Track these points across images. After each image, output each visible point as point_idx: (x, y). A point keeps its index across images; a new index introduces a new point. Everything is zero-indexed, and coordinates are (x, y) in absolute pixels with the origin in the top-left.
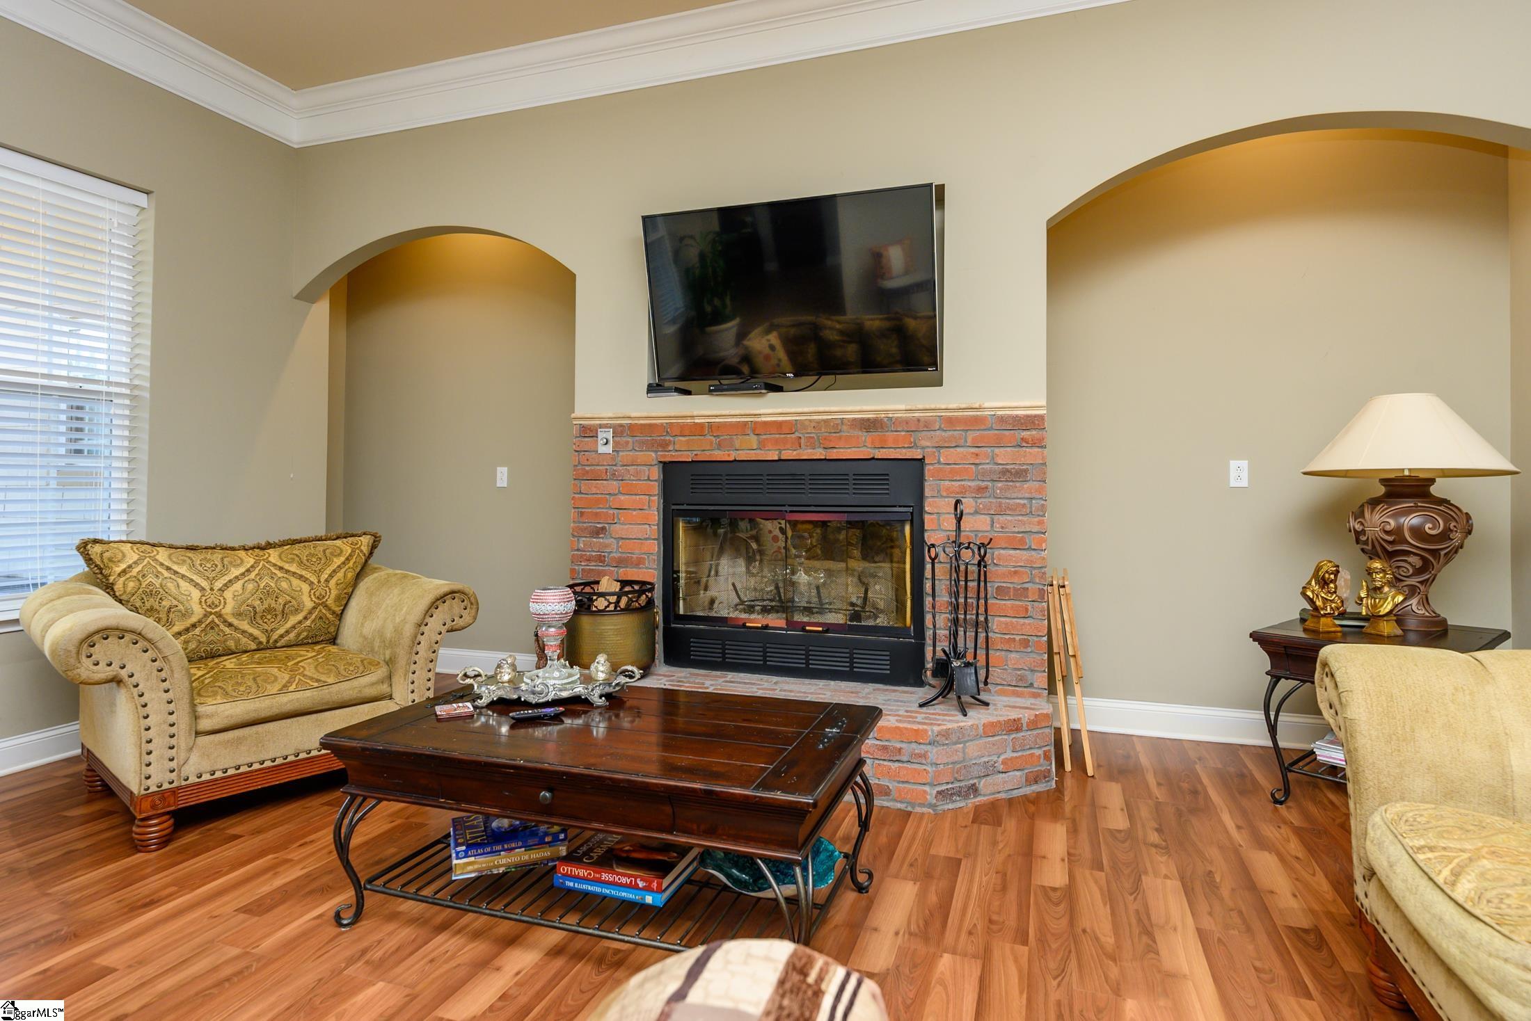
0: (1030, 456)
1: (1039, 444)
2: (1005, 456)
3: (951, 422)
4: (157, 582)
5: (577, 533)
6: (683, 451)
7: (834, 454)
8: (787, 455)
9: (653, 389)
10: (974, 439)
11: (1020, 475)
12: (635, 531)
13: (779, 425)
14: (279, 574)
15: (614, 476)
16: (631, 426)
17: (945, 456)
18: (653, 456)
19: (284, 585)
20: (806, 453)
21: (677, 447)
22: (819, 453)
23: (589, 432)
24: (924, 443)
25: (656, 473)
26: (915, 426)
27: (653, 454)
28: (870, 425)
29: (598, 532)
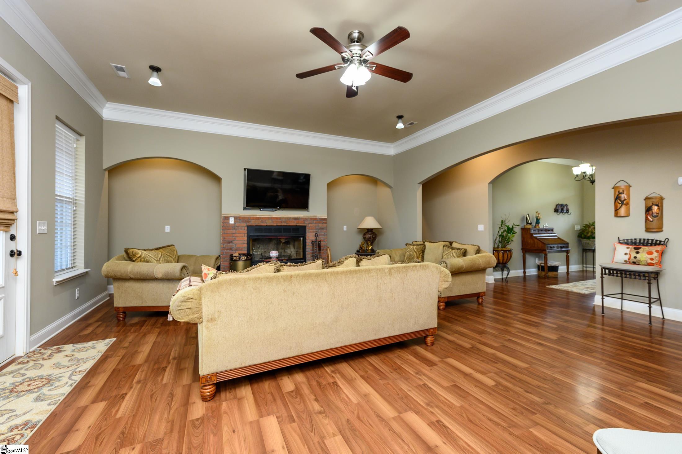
0: (325, 225)
1: (326, 223)
2: (320, 225)
3: (311, 219)
4: (148, 259)
5: (223, 243)
6: (253, 223)
7: (289, 225)
8: (279, 224)
9: (245, 209)
10: (315, 222)
11: (323, 229)
12: (241, 242)
13: (277, 218)
14: (167, 256)
15: (234, 229)
16: (239, 217)
17: (310, 225)
18: (245, 225)
19: (168, 259)
20: (283, 224)
21: (252, 222)
22: (285, 224)
23: (227, 218)
24: (306, 223)
25: (246, 228)
26: (305, 219)
27: (245, 224)
28: (296, 219)
29: (230, 243)
